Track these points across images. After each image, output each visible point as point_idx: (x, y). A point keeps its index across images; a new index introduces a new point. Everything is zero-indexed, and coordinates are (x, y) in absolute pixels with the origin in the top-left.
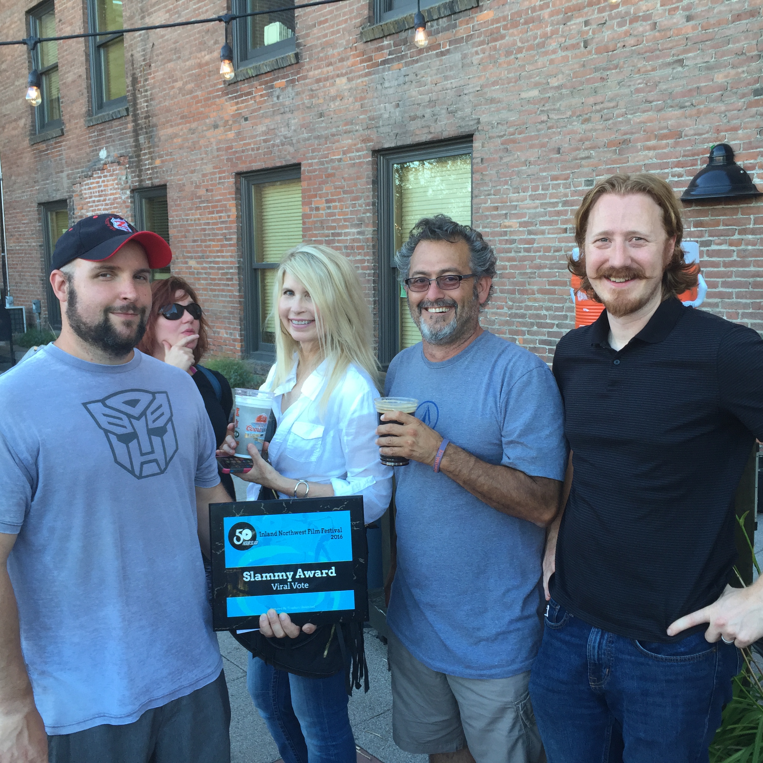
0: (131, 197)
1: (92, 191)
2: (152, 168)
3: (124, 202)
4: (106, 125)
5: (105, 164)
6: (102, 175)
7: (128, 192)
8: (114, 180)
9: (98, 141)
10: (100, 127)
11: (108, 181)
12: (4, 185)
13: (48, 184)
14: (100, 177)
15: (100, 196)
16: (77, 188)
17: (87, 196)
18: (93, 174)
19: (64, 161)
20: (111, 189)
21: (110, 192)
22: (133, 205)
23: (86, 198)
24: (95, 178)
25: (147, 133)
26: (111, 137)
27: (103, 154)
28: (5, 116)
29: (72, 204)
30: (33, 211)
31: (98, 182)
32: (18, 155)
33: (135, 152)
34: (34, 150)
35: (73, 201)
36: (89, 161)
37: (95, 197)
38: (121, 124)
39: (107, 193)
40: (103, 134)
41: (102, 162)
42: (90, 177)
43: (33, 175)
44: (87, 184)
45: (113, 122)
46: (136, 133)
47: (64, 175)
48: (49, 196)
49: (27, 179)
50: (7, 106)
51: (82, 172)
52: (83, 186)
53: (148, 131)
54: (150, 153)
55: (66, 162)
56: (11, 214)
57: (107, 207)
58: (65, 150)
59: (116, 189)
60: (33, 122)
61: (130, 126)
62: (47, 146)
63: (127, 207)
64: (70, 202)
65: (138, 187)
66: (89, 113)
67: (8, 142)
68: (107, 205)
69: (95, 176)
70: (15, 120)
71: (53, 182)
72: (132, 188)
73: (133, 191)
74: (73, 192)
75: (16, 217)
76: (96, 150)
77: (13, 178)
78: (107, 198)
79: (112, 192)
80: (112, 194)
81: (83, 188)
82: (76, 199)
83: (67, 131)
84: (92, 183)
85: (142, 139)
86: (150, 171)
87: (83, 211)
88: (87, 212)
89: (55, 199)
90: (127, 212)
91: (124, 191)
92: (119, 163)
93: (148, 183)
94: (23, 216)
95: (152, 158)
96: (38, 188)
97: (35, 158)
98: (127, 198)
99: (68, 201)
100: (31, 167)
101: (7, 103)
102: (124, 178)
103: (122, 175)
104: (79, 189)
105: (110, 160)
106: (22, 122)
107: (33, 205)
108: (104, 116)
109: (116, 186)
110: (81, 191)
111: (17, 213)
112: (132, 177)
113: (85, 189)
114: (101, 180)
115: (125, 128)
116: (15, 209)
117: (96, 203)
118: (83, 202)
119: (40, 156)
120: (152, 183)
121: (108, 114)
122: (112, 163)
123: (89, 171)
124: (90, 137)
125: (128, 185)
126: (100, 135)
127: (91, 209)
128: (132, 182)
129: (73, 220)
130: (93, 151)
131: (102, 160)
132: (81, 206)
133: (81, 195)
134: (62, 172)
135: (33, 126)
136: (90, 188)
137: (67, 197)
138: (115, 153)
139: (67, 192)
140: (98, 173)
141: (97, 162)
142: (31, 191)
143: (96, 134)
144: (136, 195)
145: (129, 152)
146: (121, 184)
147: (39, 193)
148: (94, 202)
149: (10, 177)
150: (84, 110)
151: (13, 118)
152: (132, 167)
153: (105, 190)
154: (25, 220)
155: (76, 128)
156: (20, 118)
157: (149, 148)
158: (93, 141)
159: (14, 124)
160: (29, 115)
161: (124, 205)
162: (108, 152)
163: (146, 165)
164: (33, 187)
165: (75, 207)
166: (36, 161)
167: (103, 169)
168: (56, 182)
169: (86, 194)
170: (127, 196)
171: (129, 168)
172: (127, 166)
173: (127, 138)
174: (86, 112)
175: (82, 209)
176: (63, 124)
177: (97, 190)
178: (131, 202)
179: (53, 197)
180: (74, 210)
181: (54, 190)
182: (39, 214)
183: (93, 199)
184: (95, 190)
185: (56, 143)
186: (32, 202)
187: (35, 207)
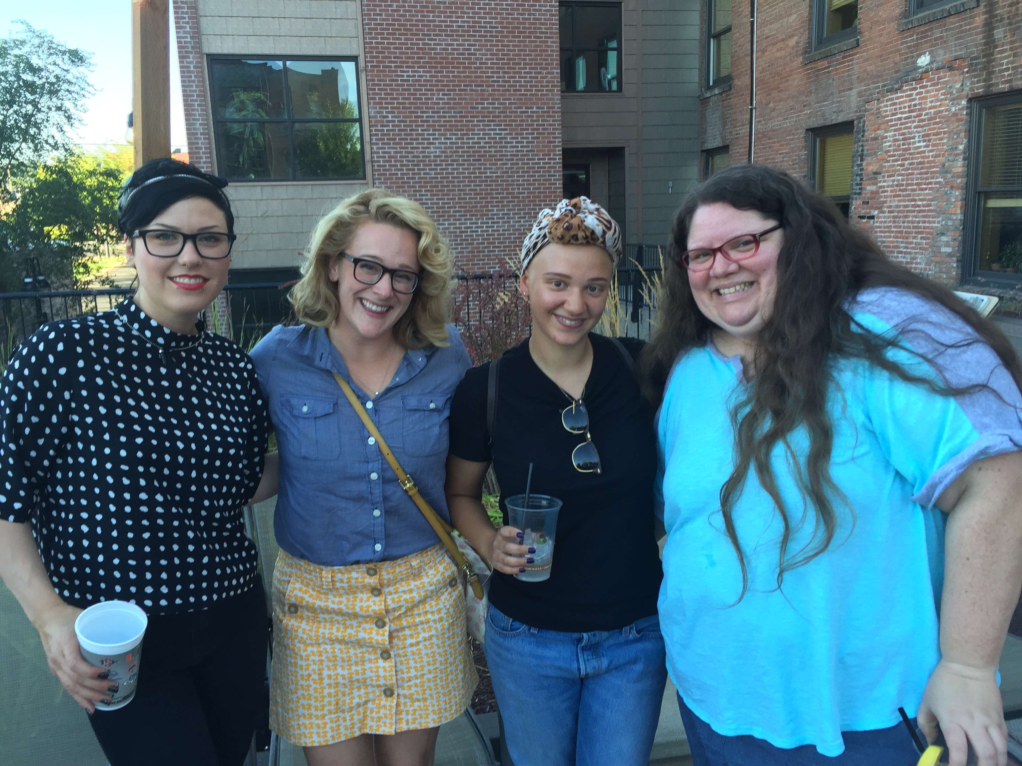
0: (967, 108)
1: (898, 106)
2: (1013, 68)
3: (955, 114)
4: (935, 25)
5: (926, 72)
6: (918, 86)
7: (964, 102)
8: (937, 90)
9: (917, 45)
10: (923, 29)
11: (927, 92)
12: (757, 114)
13: (826, 105)
14: (915, 89)
15: (910, 112)
16: (874, 105)
17: (888, 113)
18: (902, 86)
19: (855, 77)
20: (931, 102)
21: (929, 105)
22: (968, 117)
23: (888, 116)
24: (906, 91)
25: (1010, 24)
26: (941, 37)
27: (924, 61)
28: (767, 38)
29: (861, 125)
30: (799, 138)
31: (911, 95)
32: (782, 78)
33: (983, 51)
34: (808, 70)
35: (864, 122)
36: (896, 72)
37: (902, 113)
38: (963, 20)
39: (923, 106)
40: (926, 37)
41: (920, 70)
42: (897, 90)
43: (803, 98)
44: (892, 99)
45: (947, 19)
46: (989, 27)
47: (854, 92)
48: (825, 120)
49: (792, 103)
50: (772, 26)
51: (884, 86)
52: (883, 102)
53: (1014, 21)
54: (1011, 49)
55: (858, 78)
56: (763, 145)
57: (921, 124)
58: (857, 63)
59: (942, 100)
60: (810, 38)
61: (980, 20)
62: (828, 63)
63: (958, 120)
64: (859, 123)
65: (981, 94)
66: (906, 15)
67: (769, 66)
68: (923, 120)
69: (905, 88)
70: (783, 40)
71: (833, 103)
72: (970, 96)
73: (970, 100)
74: (866, 111)
75: (770, 147)
76: (913, 57)
77: (772, 105)
78: (924, 113)
79: (933, 104)
80: (931, 108)
81: (882, 105)
82: (869, 119)
83: (864, 41)
84: (897, 98)
85: (999, 33)
86: (1010, 72)
87: (879, 132)
88: (886, 132)
89: (834, 122)
90: (958, 126)
91: (955, 102)
92: (951, 68)
93: (1005, 87)
94: (782, 145)
95: (1015, 55)
96: (809, 112)
97: (809, 78)
98: (962, 109)
99: (855, 122)
100: (801, 89)
101: (771, 24)
102: (958, 86)
103: (956, 82)
104: (876, 106)
105: (934, 66)
106: (792, 42)
107: (799, 131)
108: (935, 13)
109: (943, 97)
110: (878, 109)
111: (774, 143)
112: (972, 83)
113: (887, 106)
114: (914, 92)
115: (969, 24)
116: (769, 139)
117: (903, 121)
118: (880, 121)
119: (817, 76)
120: (1010, 86)
121: (942, 10)
122: (938, 69)
123: (897, 83)
124: (902, 44)
125: (964, 93)
126: (921, 38)
127: (893, 128)
128: (972, 89)
129: (860, 144)
130: (906, 59)
131: (920, 67)
132: (876, 126)
133: (879, 113)
134: (850, 89)
135: (810, 43)
136: (895, 104)
137: (855, 118)
138: (943, 56)
139: (856, 112)
140: (912, 85)
141: (911, 71)
142: (799, 116)
143: (915, 37)
144: (975, 105)
145: (972, 53)
146: (951, 93)
147: (809, 118)
148: (900, 119)
149: (767, 104)
150: (898, 11)
151: (780, 38)
152: (975, 70)
153: (920, 104)
154: (783, 149)
155: (881, 35)
156: (792, 36)
157: (1012, 42)
158: (909, 47)
159: (780, 45)
160: (804, 31)
161: (953, 119)
162: (932, 57)
163: (1002, 65)
164: (801, 111)
165: (866, 128)
166: (811, 82)
167: (921, 79)
168: (838, 102)
169: (886, 111)
170: (960, 107)
171: (967, 72)
172: (966, 70)
173: (971, 35)
174: (902, 13)
175: (878, 129)
176: (860, 33)
177: (907, 105)
178: (967, 114)
179: (832, 120)
180: (864, 131)
181: (834, 112)
182: (806, 141)
183: (899, 116)
184: (902, 106)
185: (843, 58)
186: (798, 129)
187: (801, 134)
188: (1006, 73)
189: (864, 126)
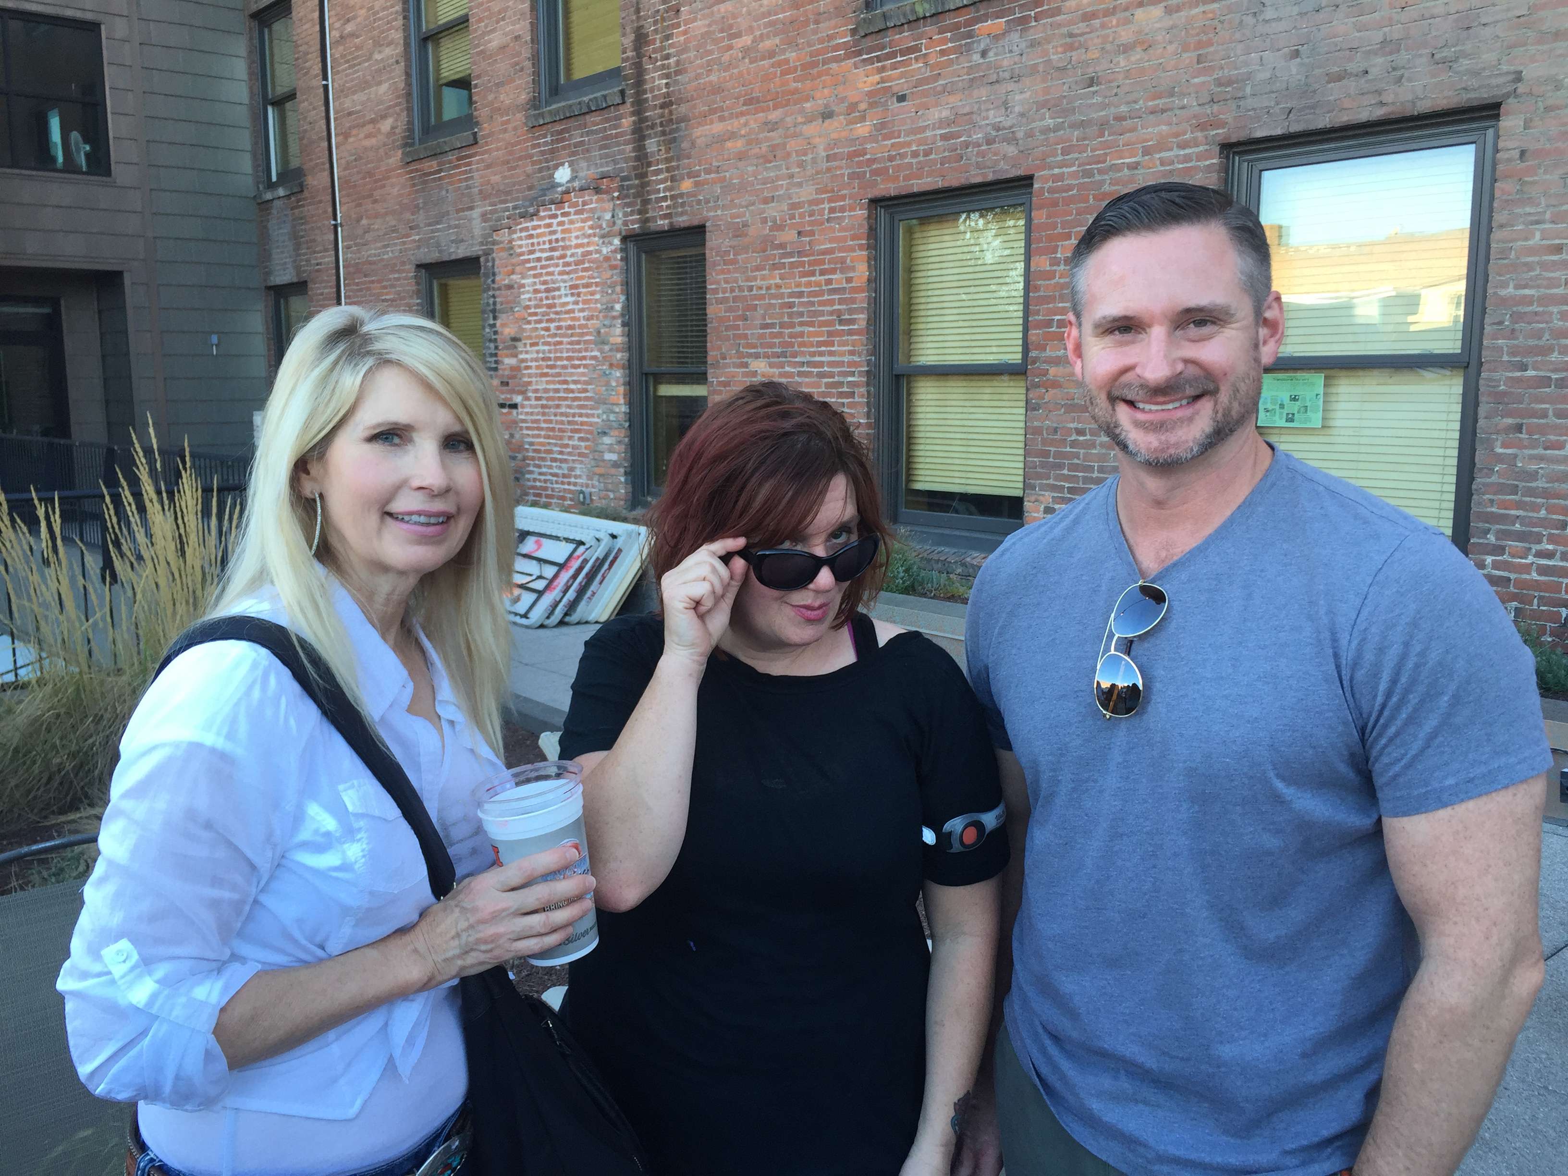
0: (622, 250)
1: (535, 241)
2: (673, 197)
3: (607, 259)
4: (572, 123)
5: (567, 192)
6: (559, 212)
7: (617, 241)
8: (584, 221)
9: (552, 151)
10: (558, 127)
11: (571, 222)
12: (345, 234)
13: (438, 230)
14: (555, 216)
15: (552, 249)
16: (503, 236)
17: (524, 249)
18: (538, 211)
19: (476, 190)
20: (577, 237)
21: (574, 242)
22: (623, 263)
23: (522, 254)
24: (543, 218)
25: (663, 133)
26: (582, 143)
27: (563, 175)
28: (350, 114)
29: (490, 264)
30: (406, 279)
31: (549, 225)
32: (376, 181)
33: (635, 168)
34: (411, 172)
35: (493, 260)
36: (530, 188)
37: (542, 251)
38: (607, 120)
39: (568, 243)
40: (563, 140)
41: (559, 189)
42: (532, 215)
43: (408, 216)
44: (526, 229)
45: (587, 117)
46: (639, 134)
47: (476, 213)
48: (440, 252)
49: (393, 223)
50: (355, 97)
51: (515, 208)
52: (515, 232)
53: (667, 129)
54: (668, 170)
55: (481, 192)
56: (357, 284)
57: (567, 269)
58: (478, 170)
59: (589, 236)
60: (410, 123)
61: (627, 122)
62: (439, 164)
63: (613, 267)
64: (487, 261)
65: (638, 231)
66: (535, 103)
67: (356, 160)
68: (567, 264)
69: (542, 214)
70: (373, 121)
71: (449, 227)
72: (624, 234)
73: (625, 239)
74: (494, 243)
75: (368, 289)
76: (548, 168)
77: (364, 222)
78: (569, 253)
79: (579, 241)
80: (577, 246)
81: (515, 236)
82: (499, 257)
83: (484, 137)
84: (535, 228)
85: (651, 145)
86: (669, 202)
87: (514, 277)
88: (523, 278)
89: (453, 257)
90: (612, 276)
91: (606, 240)
92: (597, 190)
93: (663, 224)
94: (385, 287)
95: (673, 179)
96: (417, 238)
97: (414, 185)
98: (615, 251)
99: (482, 259)
100: (405, 201)
101: (354, 93)
102: (608, 216)
103: (604, 210)
104: (506, 238)
105: (576, 184)
106: (386, 125)
107: (407, 267)
108: (571, 106)
109: (591, 231)
110: (510, 242)
111: (373, 282)
112: (626, 215)
113: (520, 238)
114: (555, 221)
115: (616, 127)
116: (365, 276)
117: (544, 263)
118: (515, 260)
119: (425, 182)
120: (671, 224)
121: (580, 103)
122: (582, 189)
123: (532, 205)
124: (534, 146)
125: (616, 228)
126: (558, 141)
127: (532, 272)
128: (625, 223)
129: (491, 293)
130: (540, 170)
131: (560, 185)
132: (510, 268)
133: (512, 248)
134: (471, 208)
135: (410, 130)
136: (531, 236)
137: (480, 253)
138: (588, 172)
139: (482, 244)
140: (550, 209)
141: (548, 189)
142: (404, 243)
143: (549, 139)
144: (631, 246)
145: (622, 170)
146: (600, 227)
147: (419, 247)
148: (539, 259)
149: (358, 221)
150: (524, 97)
151: (368, 118)
152: (627, 196)
153: (563, 239)
154: (387, 294)
155: (505, 131)
156: (384, 117)
157: (668, 160)
158: (543, 153)
159: (369, 128)
160: (402, 110)
161: (606, 265)
162: (573, 171)
163: (658, 191)
164: (407, 236)
165: (496, 270)
166: (417, 191)
167: (562, 202)
168: (456, 226)
169: (520, 246)
170: (613, 248)
171: (618, 198)
172: (616, 194)
173: (618, 144)
174: (530, 100)
175: (513, 273)
176: (477, 124)
177: (546, 239)
178: (622, 260)
179: (450, 254)
180: (494, 274)
181: (452, 241)
182: (418, 284)
183: (538, 255)
184: (541, 240)
185: (459, 159)
186: (403, 263)
187: (410, 271)
188: (664, 204)
189: (493, 266)
